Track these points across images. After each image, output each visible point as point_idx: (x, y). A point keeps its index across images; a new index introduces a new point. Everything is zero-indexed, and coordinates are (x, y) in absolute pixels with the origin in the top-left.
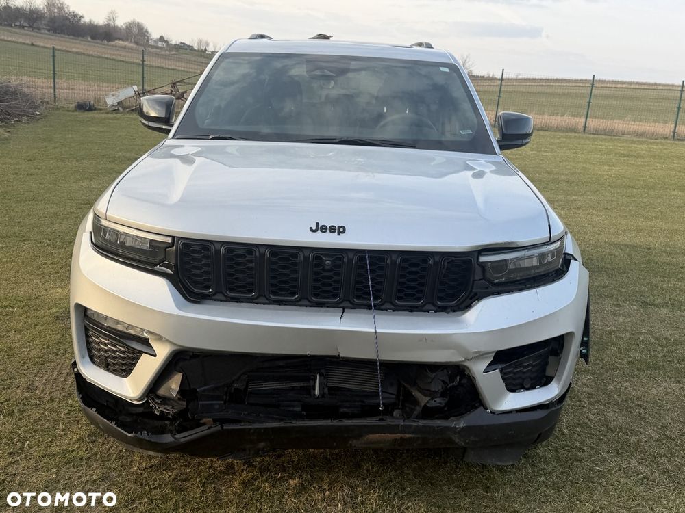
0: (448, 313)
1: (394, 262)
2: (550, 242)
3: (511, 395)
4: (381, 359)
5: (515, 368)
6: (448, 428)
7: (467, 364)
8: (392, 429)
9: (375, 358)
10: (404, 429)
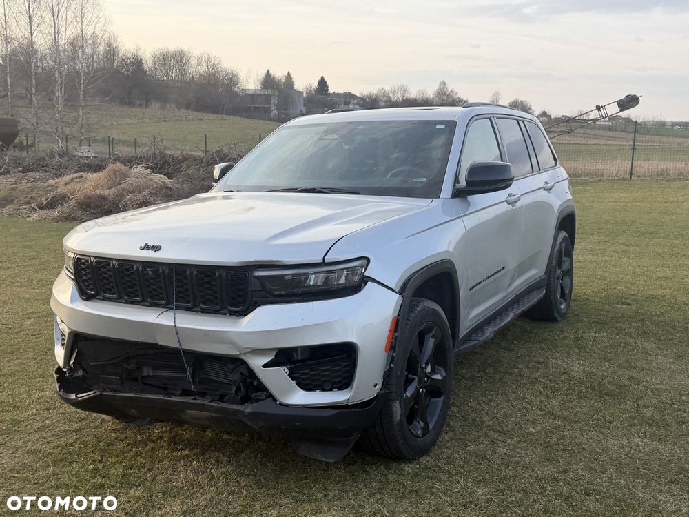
0: (237, 316)
1: (191, 273)
2: (324, 264)
3: (303, 392)
4: (183, 347)
5: (312, 371)
6: (238, 411)
7: (243, 357)
8: (201, 407)
9: (178, 346)
10: (209, 409)
